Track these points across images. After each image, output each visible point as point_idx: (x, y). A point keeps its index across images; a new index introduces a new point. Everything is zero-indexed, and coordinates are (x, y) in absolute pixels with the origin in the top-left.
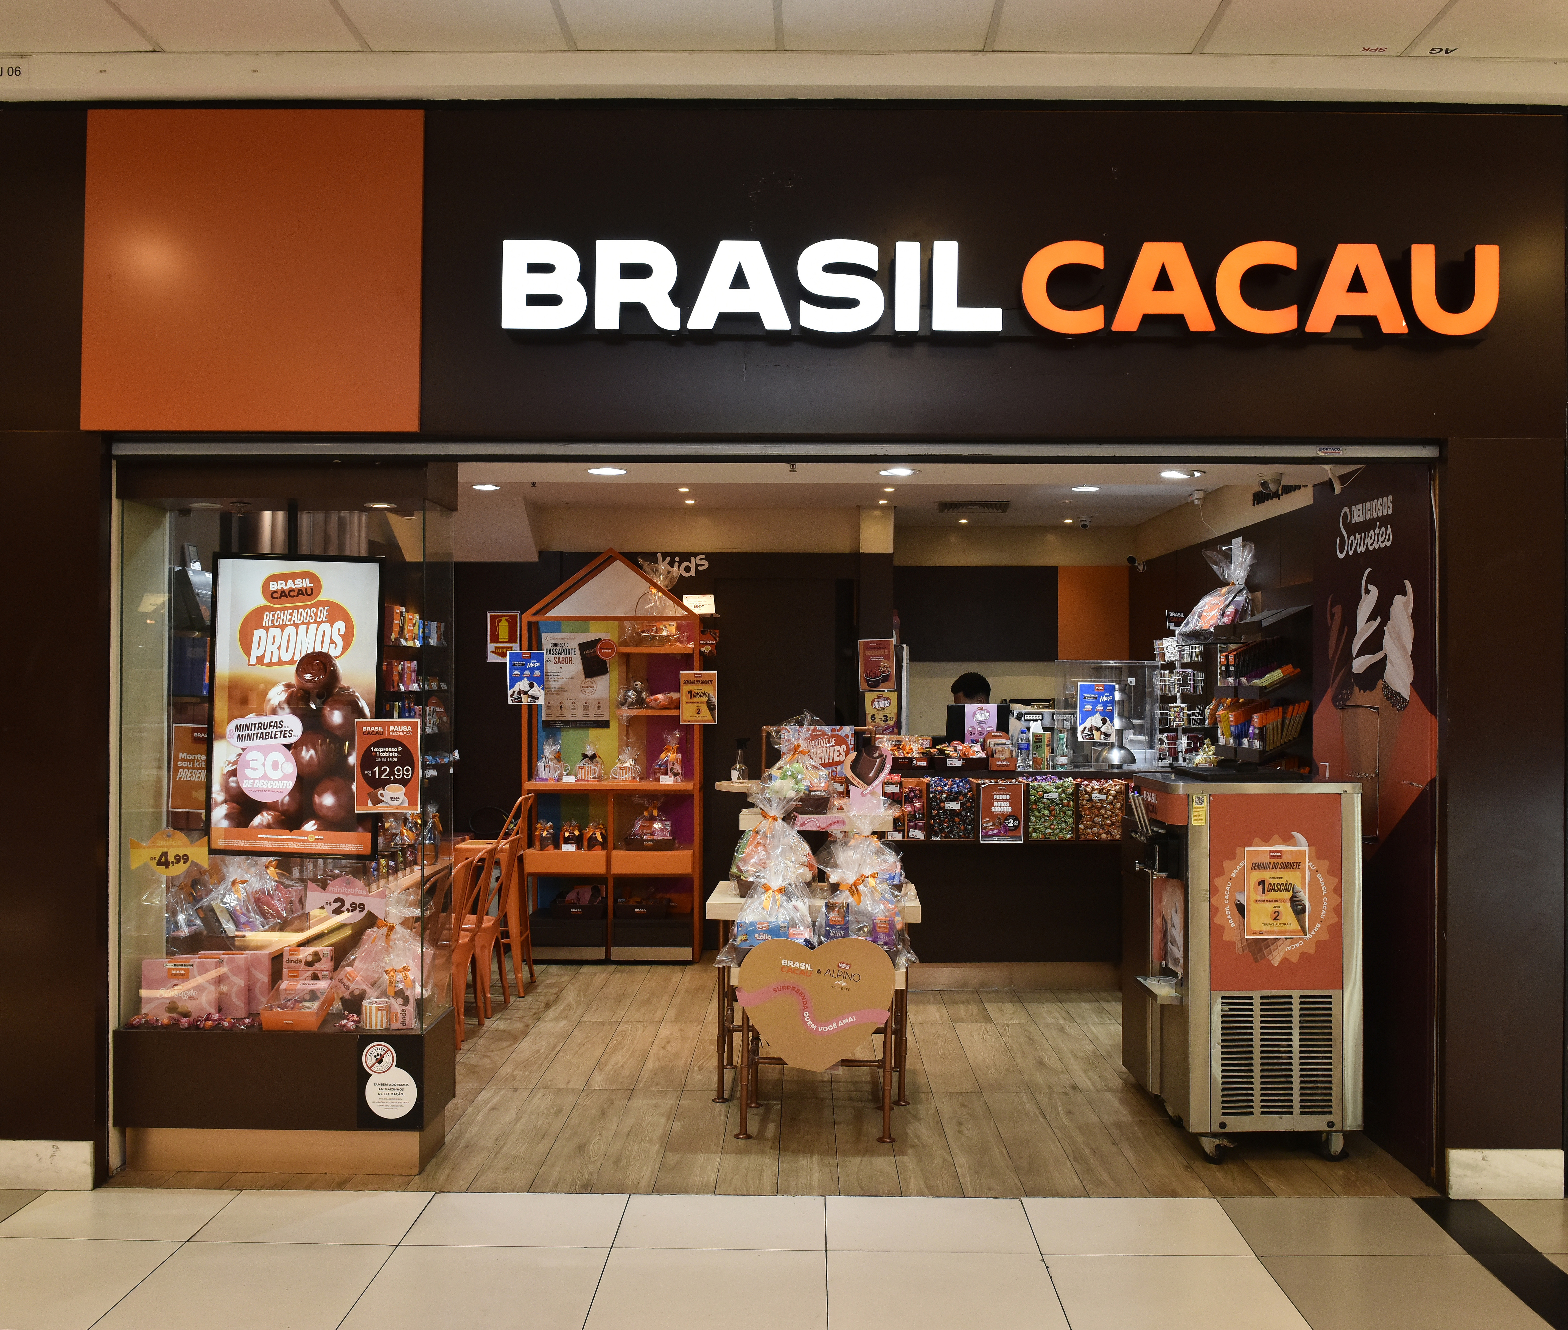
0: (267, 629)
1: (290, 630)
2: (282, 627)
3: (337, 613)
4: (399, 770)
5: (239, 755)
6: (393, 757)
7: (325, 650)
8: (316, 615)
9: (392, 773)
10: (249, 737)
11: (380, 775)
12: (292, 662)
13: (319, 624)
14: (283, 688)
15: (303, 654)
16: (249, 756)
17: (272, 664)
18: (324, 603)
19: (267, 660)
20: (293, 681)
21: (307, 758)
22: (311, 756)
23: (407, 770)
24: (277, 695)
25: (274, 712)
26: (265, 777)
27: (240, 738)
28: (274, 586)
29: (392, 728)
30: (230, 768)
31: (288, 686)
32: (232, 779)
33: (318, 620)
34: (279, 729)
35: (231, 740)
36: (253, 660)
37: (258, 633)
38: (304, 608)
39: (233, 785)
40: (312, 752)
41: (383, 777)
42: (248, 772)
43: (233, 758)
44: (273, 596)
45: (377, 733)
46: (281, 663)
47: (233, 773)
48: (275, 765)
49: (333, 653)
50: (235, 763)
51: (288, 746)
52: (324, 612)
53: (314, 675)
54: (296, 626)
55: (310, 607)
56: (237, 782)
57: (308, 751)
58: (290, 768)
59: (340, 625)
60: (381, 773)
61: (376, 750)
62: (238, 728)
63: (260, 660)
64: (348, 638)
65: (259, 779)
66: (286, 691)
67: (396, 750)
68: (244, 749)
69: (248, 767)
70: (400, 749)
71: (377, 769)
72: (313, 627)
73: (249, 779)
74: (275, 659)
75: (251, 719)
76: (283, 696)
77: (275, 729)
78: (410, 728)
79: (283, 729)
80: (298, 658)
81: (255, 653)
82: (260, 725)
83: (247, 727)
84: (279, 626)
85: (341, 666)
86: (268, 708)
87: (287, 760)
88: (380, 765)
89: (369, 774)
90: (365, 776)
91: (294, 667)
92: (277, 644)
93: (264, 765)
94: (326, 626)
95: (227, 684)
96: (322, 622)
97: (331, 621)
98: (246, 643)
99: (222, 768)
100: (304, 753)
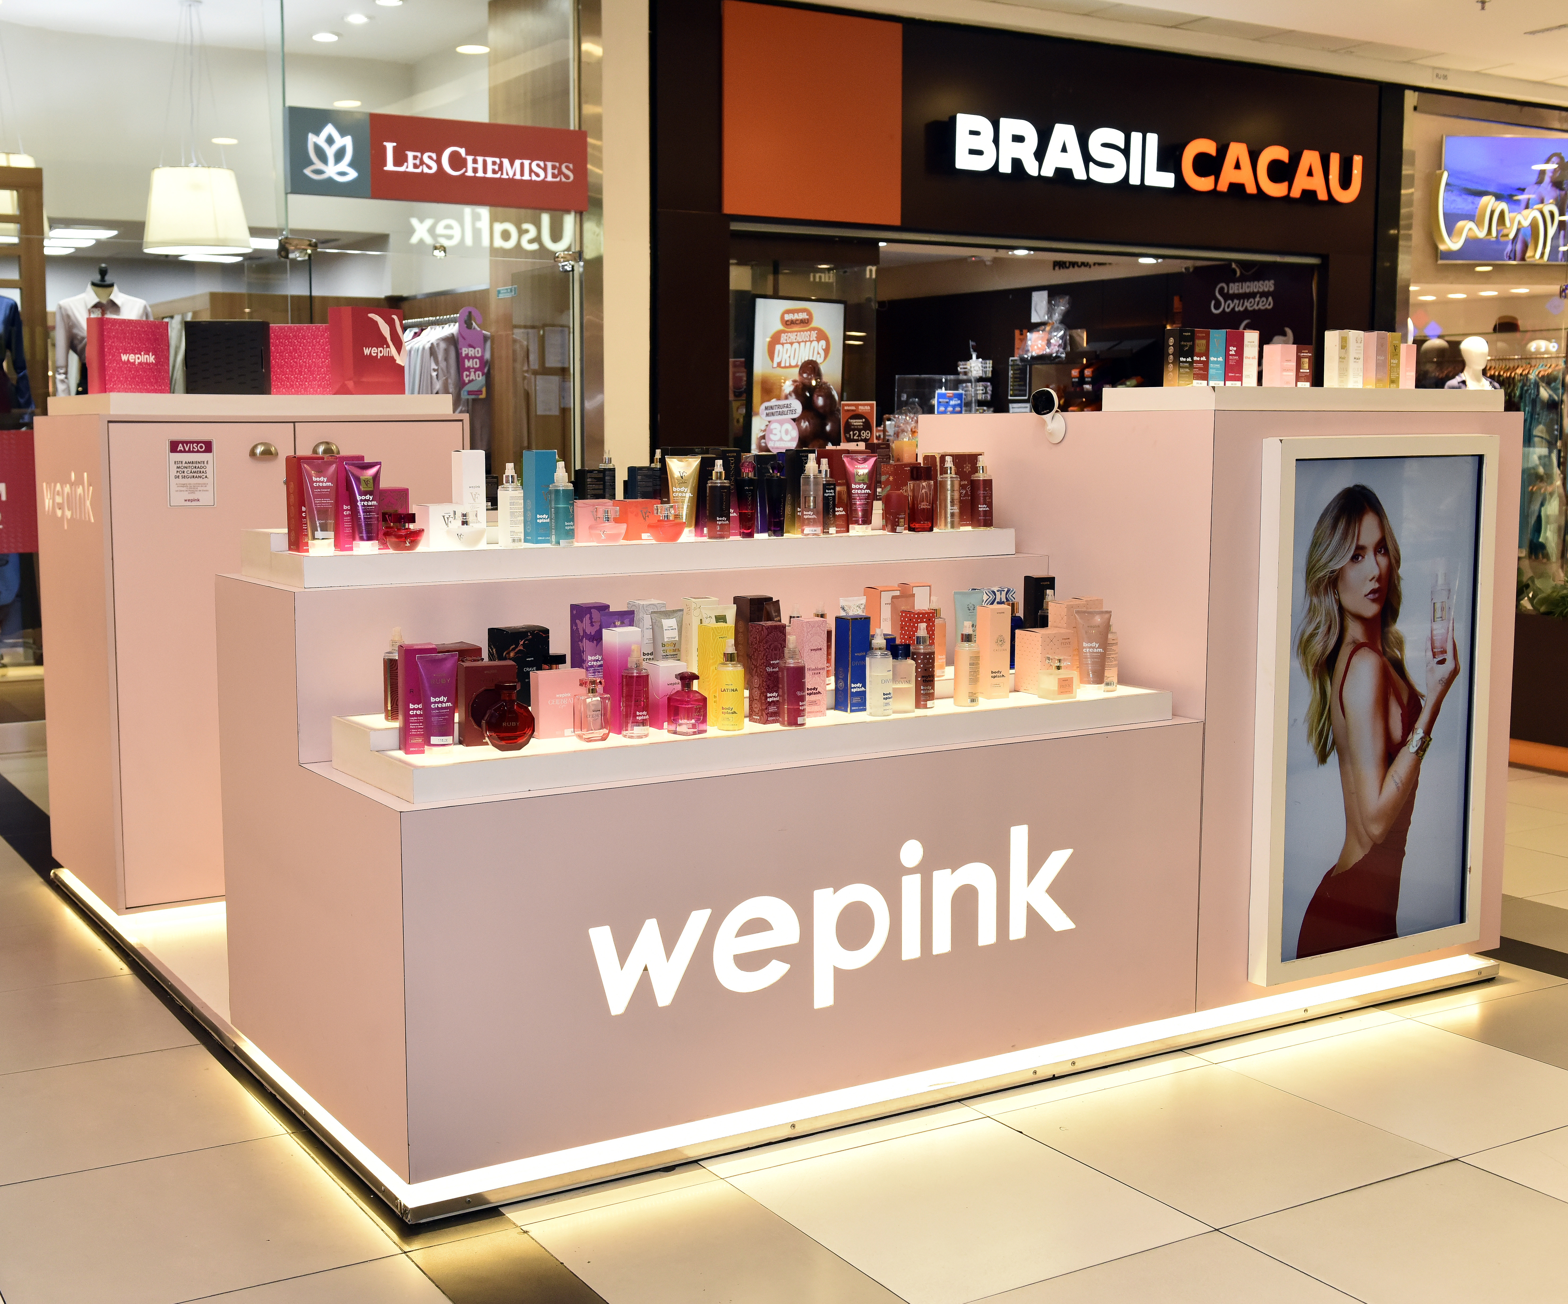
0: (783, 344)
1: (796, 345)
2: (792, 343)
3: (822, 336)
4: (863, 434)
5: (767, 426)
6: (860, 425)
7: (814, 359)
8: (810, 336)
9: (860, 435)
10: (773, 414)
11: (854, 436)
12: (796, 366)
13: (811, 342)
14: (791, 383)
15: (803, 361)
16: (773, 426)
17: (785, 367)
18: (814, 329)
19: (783, 365)
20: (797, 378)
21: (804, 427)
22: (806, 427)
23: (868, 433)
24: (788, 387)
25: (786, 398)
26: (781, 440)
27: (767, 415)
28: (787, 317)
29: (860, 407)
30: (762, 434)
31: (794, 381)
32: (763, 441)
33: (811, 339)
34: (789, 409)
35: (762, 416)
36: (775, 365)
37: (778, 347)
38: (803, 331)
39: (763, 445)
40: (807, 423)
41: (855, 438)
42: (772, 436)
43: (763, 428)
44: (789, 324)
45: (853, 410)
46: (790, 366)
47: (763, 437)
48: (787, 432)
49: (819, 361)
50: (764, 431)
51: (794, 420)
52: (814, 334)
53: (808, 375)
54: (799, 343)
55: (806, 331)
56: (765, 443)
57: (805, 422)
58: (795, 434)
59: (823, 343)
60: (854, 435)
61: (851, 421)
62: (766, 408)
63: (779, 364)
64: (827, 351)
65: (778, 441)
66: (793, 385)
67: (861, 421)
68: (769, 422)
69: (771, 433)
70: (864, 420)
71: (851, 433)
72: (808, 343)
73: (772, 440)
74: (788, 365)
75: (774, 402)
76: (791, 388)
77: (787, 409)
78: (869, 408)
79: (791, 409)
80: (800, 364)
81: (777, 360)
82: (779, 406)
83: (772, 408)
84: (790, 343)
85: (823, 368)
86: (783, 395)
87: (793, 429)
88: (854, 430)
89: (848, 436)
90: (846, 437)
91: (797, 370)
92: (788, 355)
93: (780, 432)
94: (815, 343)
95: (760, 381)
96: (813, 341)
97: (818, 340)
98: (771, 353)
99: (757, 434)
100: (802, 424)
